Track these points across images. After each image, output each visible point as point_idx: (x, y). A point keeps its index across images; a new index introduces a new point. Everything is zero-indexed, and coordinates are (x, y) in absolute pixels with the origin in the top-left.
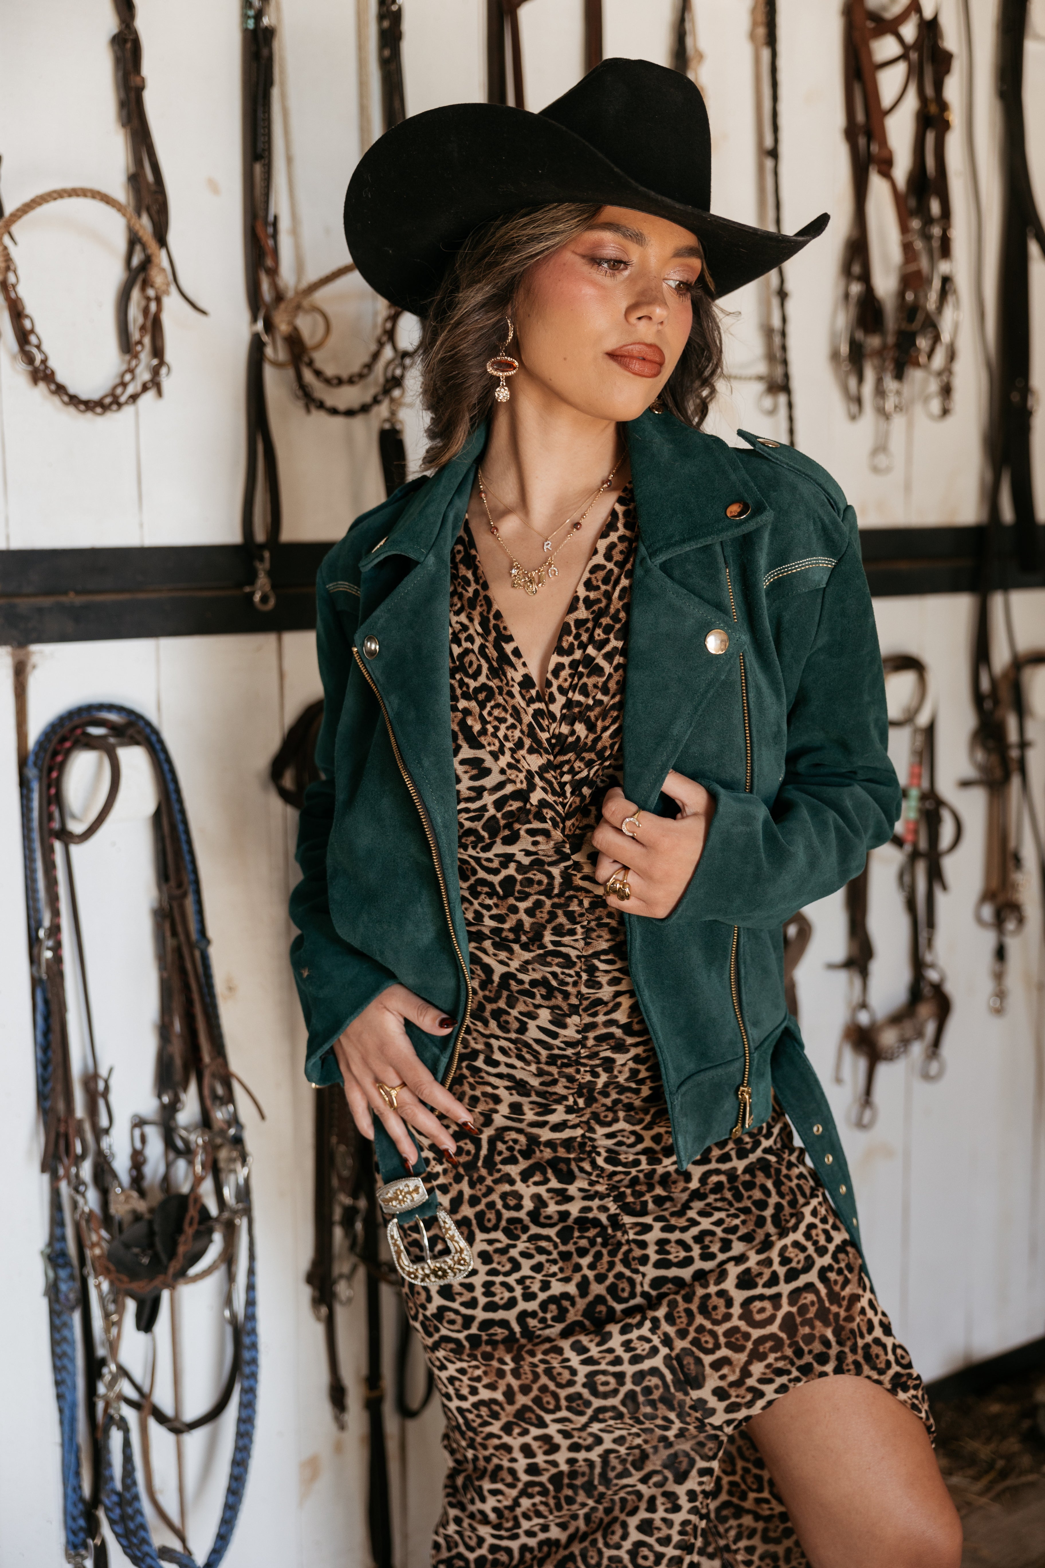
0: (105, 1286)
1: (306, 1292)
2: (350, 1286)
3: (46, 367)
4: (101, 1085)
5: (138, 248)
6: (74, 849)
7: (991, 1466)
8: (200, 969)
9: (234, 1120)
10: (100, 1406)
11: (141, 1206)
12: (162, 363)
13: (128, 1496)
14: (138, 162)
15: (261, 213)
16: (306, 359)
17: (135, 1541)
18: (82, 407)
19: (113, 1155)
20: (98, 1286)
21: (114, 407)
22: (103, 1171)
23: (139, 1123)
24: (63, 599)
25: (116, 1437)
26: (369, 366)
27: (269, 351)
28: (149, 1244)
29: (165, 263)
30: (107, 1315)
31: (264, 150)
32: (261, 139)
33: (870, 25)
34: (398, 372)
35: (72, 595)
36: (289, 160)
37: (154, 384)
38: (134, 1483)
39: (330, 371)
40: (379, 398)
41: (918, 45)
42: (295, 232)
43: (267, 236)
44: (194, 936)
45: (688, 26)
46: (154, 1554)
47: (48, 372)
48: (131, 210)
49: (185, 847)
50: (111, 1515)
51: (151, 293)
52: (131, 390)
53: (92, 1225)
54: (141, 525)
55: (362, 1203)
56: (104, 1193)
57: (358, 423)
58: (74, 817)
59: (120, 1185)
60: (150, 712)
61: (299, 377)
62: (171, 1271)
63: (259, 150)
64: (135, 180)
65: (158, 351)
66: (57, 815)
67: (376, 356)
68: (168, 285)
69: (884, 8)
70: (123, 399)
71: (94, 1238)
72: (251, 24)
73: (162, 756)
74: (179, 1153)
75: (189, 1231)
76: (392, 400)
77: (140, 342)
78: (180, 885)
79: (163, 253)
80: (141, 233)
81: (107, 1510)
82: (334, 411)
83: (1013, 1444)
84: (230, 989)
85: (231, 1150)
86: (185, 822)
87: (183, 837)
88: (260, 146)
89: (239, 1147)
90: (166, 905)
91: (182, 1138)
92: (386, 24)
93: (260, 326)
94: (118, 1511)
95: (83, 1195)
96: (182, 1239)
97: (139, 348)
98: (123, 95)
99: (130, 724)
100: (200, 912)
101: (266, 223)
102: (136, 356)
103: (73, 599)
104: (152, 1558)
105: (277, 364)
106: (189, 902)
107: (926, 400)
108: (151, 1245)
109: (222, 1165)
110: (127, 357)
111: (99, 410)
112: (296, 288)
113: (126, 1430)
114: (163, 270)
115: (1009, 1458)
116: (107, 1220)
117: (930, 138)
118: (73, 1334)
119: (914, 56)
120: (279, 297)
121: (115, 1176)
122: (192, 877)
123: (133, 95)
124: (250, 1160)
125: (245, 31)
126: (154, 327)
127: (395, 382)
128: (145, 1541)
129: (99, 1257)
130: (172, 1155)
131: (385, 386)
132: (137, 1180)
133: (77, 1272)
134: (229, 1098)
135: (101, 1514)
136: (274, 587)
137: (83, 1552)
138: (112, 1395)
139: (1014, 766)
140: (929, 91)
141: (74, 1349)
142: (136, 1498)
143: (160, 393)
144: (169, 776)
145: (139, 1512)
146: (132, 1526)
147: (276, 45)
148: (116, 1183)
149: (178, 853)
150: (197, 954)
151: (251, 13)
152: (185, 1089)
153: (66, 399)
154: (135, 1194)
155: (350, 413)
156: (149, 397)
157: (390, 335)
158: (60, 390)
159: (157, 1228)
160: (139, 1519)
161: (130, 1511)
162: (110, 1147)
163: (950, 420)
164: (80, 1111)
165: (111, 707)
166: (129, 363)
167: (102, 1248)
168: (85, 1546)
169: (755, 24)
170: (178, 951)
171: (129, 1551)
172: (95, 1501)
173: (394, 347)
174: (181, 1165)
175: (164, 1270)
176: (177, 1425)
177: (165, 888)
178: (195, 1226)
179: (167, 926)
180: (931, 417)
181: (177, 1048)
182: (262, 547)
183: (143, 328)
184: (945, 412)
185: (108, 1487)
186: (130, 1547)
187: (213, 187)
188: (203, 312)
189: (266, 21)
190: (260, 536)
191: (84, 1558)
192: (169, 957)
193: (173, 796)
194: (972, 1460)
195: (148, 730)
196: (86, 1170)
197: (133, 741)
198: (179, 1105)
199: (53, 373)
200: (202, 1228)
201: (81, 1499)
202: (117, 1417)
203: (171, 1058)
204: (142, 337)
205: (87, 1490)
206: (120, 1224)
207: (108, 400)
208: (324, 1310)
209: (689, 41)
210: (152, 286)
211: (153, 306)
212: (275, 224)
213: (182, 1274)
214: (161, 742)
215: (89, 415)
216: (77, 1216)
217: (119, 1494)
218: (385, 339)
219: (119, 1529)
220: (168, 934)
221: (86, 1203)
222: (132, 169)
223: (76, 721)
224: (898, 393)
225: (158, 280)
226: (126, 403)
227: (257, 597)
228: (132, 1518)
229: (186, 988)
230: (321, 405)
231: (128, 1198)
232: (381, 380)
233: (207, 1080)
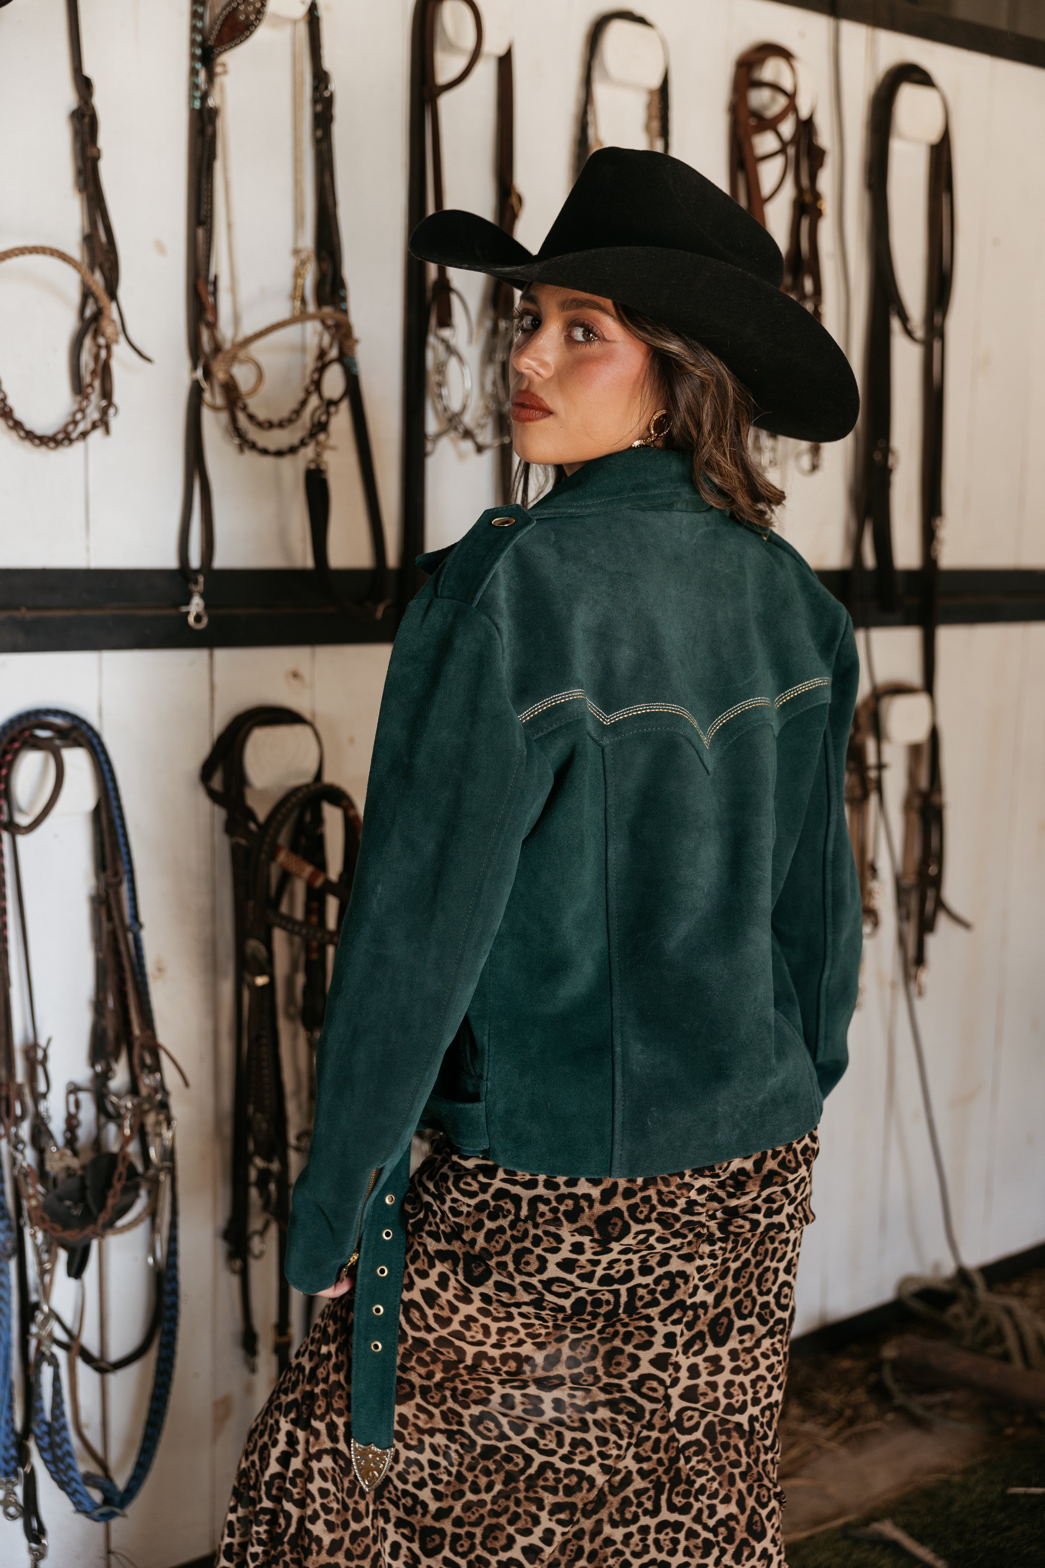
0: (40, 1236)
1: (222, 1247)
2: (263, 1241)
3: (5, 405)
4: (40, 1054)
5: (91, 301)
6: (21, 839)
7: (840, 1414)
8: (133, 950)
9: (161, 1087)
10: (33, 1343)
11: (75, 1163)
12: (110, 404)
13: (56, 1425)
14: (93, 224)
15: (203, 273)
16: (240, 404)
17: (62, 1466)
18: (37, 442)
19: (49, 1117)
20: (34, 1236)
21: (66, 442)
22: (40, 1132)
23: (74, 1089)
24: (16, 614)
25: (47, 1371)
26: (297, 413)
27: (207, 396)
28: (80, 1197)
29: (115, 315)
30: (41, 1263)
31: (206, 217)
32: (204, 207)
33: (753, 122)
34: (324, 418)
35: (23, 610)
36: (229, 226)
37: (103, 423)
38: (63, 1414)
39: (262, 415)
40: (306, 441)
41: (796, 139)
42: (233, 290)
43: (208, 293)
44: (128, 920)
45: (590, 118)
46: (79, 1479)
47: (7, 410)
48: (85, 267)
49: (121, 840)
50: (40, 1443)
51: (102, 341)
52: (81, 427)
53: (29, 1180)
54: (88, 549)
55: (275, 1166)
56: (41, 1152)
57: (286, 463)
58: (21, 811)
59: (56, 1145)
60: (91, 717)
61: (234, 420)
62: (100, 1221)
63: (202, 217)
64: (89, 240)
65: (107, 394)
66: (5, 808)
67: (304, 403)
68: (117, 334)
69: (765, 107)
70: (74, 435)
71: (31, 1191)
72: (197, 104)
73: (102, 758)
74: (110, 1117)
75: (118, 1186)
76: (318, 444)
77: (91, 385)
78: (116, 874)
79: (114, 306)
80: (94, 288)
81: (38, 1438)
82: (265, 452)
83: (860, 1395)
84: (160, 970)
85: (158, 1114)
86: (122, 817)
87: (120, 831)
88: (203, 213)
89: (165, 1111)
90: (102, 892)
91: (112, 1103)
92: (319, 108)
93: (199, 373)
94: (47, 1439)
95: (22, 1152)
96: (111, 1193)
97: (89, 390)
98: (80, 164)
99: (74, 728)
100: (134, 899)
101: (207, 281)
102: (87, 397)
103: (25, 614)
104: (77, 1482)
105: (215, 408)
106: (125, 888)
107: (798, 456)
108: (83, 1199)
109: (149, 1129)
110: (79, 398)
111: (52, 445)
112: (233, 340)
113: (56, 1365)
114: (113, 321)
115: (856, 1407)
116: (42, 1175)
117: (805, 224)
118: (9, 1280)
119: (791, 151)
120: (217, 348)
121: (51, 1136)
122: (127, 867)
123: (89, 165)
124: (175, 1123)
125: (192, 111)
126: (104, 372)
127: (320, 427)
128: (70, 1467)
129: (36, 1208)
130: (103, 1119)
131: (311, 430)
132: (71, 1141)
133: (14, 1224)
134: (156, 1067)
135: (32, 1445)
136: (207, 607)
137: (13, 1479)
138: (44, 1333)
139: (872, 786)
140: (805, 182)
141: (10, 1294)
142: (64, 1427)
143: (107, 431)
144: (108, 776)
145: (66, 1440)
146: (59, 1453)
147: (219, 123)
148: (51, 1142)
149: (115, 846)
150: (130, 936)
151: (198, 94)
152: (117, 1059)
153: (22, 434)
154: (69, 1152)
155: (279, 453)
156: (98, 434)
157: (317, 385)
158: (17, 426)
159: (88, 1182)
160: (66, 1447)
161: (58, 1439)
162: (47, 1110)
163: (819, 475)
164: (20, 1076)
165: (57, 713)
166: (80, 403)
167: (38, 1200)
168: (16, 1474)
169: (650, 118)
170: (113, 935)
171: (56, 1476)
172: (27, 1430)
173: (321, 396)
174: (112, 1128)
175: (95, 1220)
176: (103, 1365)
177: (102, 877)
178: (123, 1182)
179: (103, 912)
180: (802, 472)
181: (110, 1023)
182: (197, 572)
183: (94, 373)
184: (814, 467)
185: (39, 1418)
186: (57, 1473)
187: (160, 248)
188: (148, 360)
189: (211, 102)
190: (195, 562)
191: (14, 1485)
192: (105, 940)
193: (112, 794)
194: (823, 1410)
195: (90, 734)
196: (25, 1130)
197: (76, 744)
198: (110, 1074)
199: (11, 410)
200: (130, 1183)
201: (13, 1430)
202: (48, 1353)
203: (104, 1031)
204: (92, 380)
205: (18, 1424)
206: (55, 1180)
207: (60, 436)
208: (238, 1264)
209: (591, 132)
210: (103, 335)
211: (103, 354)
212: (215, 283)
213: (110, 1225)
214: (101, 744)
215: (43, 449)
216: (16, 1172)
217: (48, 1424)
218: (312, 388)
219: (48, 1456)
220: (104, 918)
221: (24, 1159)
222: (87, 230)
223: (25, 724)
224: (773, 449)
225: (109, 330)
226: (77, 439)
227: (191, 619)
228: (60, 1446)
229: (120, 968)
230: (253, 446)
231: (62, 1156)
232: (308, 424)
233: (136, 1051)
